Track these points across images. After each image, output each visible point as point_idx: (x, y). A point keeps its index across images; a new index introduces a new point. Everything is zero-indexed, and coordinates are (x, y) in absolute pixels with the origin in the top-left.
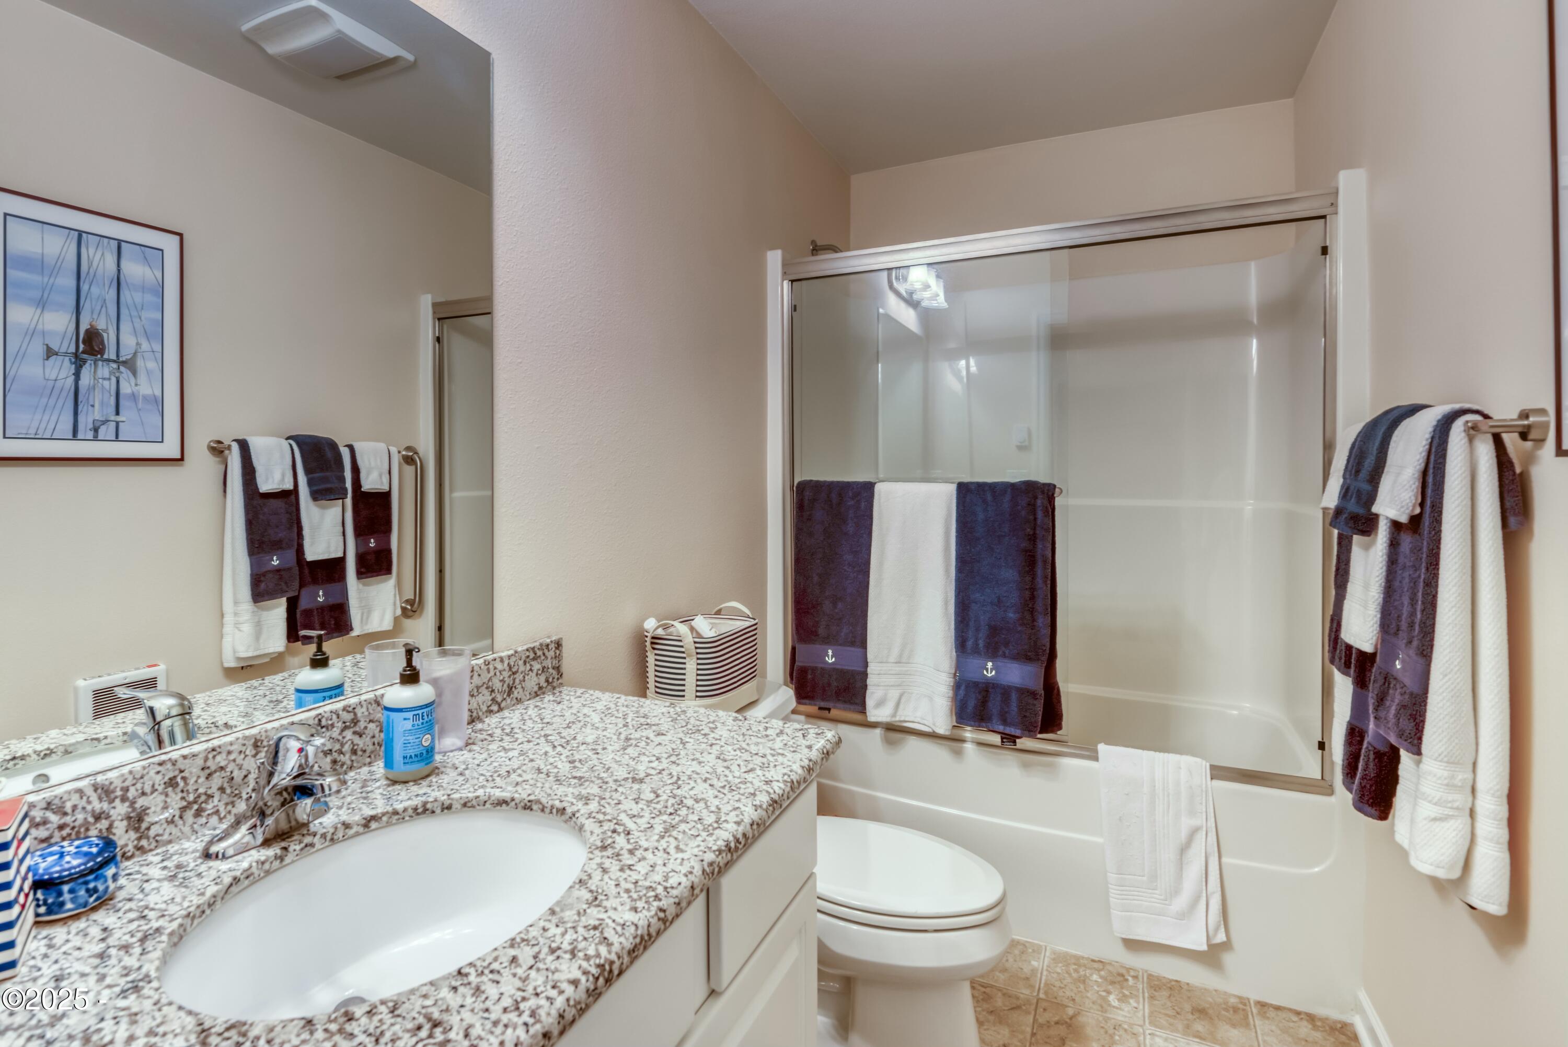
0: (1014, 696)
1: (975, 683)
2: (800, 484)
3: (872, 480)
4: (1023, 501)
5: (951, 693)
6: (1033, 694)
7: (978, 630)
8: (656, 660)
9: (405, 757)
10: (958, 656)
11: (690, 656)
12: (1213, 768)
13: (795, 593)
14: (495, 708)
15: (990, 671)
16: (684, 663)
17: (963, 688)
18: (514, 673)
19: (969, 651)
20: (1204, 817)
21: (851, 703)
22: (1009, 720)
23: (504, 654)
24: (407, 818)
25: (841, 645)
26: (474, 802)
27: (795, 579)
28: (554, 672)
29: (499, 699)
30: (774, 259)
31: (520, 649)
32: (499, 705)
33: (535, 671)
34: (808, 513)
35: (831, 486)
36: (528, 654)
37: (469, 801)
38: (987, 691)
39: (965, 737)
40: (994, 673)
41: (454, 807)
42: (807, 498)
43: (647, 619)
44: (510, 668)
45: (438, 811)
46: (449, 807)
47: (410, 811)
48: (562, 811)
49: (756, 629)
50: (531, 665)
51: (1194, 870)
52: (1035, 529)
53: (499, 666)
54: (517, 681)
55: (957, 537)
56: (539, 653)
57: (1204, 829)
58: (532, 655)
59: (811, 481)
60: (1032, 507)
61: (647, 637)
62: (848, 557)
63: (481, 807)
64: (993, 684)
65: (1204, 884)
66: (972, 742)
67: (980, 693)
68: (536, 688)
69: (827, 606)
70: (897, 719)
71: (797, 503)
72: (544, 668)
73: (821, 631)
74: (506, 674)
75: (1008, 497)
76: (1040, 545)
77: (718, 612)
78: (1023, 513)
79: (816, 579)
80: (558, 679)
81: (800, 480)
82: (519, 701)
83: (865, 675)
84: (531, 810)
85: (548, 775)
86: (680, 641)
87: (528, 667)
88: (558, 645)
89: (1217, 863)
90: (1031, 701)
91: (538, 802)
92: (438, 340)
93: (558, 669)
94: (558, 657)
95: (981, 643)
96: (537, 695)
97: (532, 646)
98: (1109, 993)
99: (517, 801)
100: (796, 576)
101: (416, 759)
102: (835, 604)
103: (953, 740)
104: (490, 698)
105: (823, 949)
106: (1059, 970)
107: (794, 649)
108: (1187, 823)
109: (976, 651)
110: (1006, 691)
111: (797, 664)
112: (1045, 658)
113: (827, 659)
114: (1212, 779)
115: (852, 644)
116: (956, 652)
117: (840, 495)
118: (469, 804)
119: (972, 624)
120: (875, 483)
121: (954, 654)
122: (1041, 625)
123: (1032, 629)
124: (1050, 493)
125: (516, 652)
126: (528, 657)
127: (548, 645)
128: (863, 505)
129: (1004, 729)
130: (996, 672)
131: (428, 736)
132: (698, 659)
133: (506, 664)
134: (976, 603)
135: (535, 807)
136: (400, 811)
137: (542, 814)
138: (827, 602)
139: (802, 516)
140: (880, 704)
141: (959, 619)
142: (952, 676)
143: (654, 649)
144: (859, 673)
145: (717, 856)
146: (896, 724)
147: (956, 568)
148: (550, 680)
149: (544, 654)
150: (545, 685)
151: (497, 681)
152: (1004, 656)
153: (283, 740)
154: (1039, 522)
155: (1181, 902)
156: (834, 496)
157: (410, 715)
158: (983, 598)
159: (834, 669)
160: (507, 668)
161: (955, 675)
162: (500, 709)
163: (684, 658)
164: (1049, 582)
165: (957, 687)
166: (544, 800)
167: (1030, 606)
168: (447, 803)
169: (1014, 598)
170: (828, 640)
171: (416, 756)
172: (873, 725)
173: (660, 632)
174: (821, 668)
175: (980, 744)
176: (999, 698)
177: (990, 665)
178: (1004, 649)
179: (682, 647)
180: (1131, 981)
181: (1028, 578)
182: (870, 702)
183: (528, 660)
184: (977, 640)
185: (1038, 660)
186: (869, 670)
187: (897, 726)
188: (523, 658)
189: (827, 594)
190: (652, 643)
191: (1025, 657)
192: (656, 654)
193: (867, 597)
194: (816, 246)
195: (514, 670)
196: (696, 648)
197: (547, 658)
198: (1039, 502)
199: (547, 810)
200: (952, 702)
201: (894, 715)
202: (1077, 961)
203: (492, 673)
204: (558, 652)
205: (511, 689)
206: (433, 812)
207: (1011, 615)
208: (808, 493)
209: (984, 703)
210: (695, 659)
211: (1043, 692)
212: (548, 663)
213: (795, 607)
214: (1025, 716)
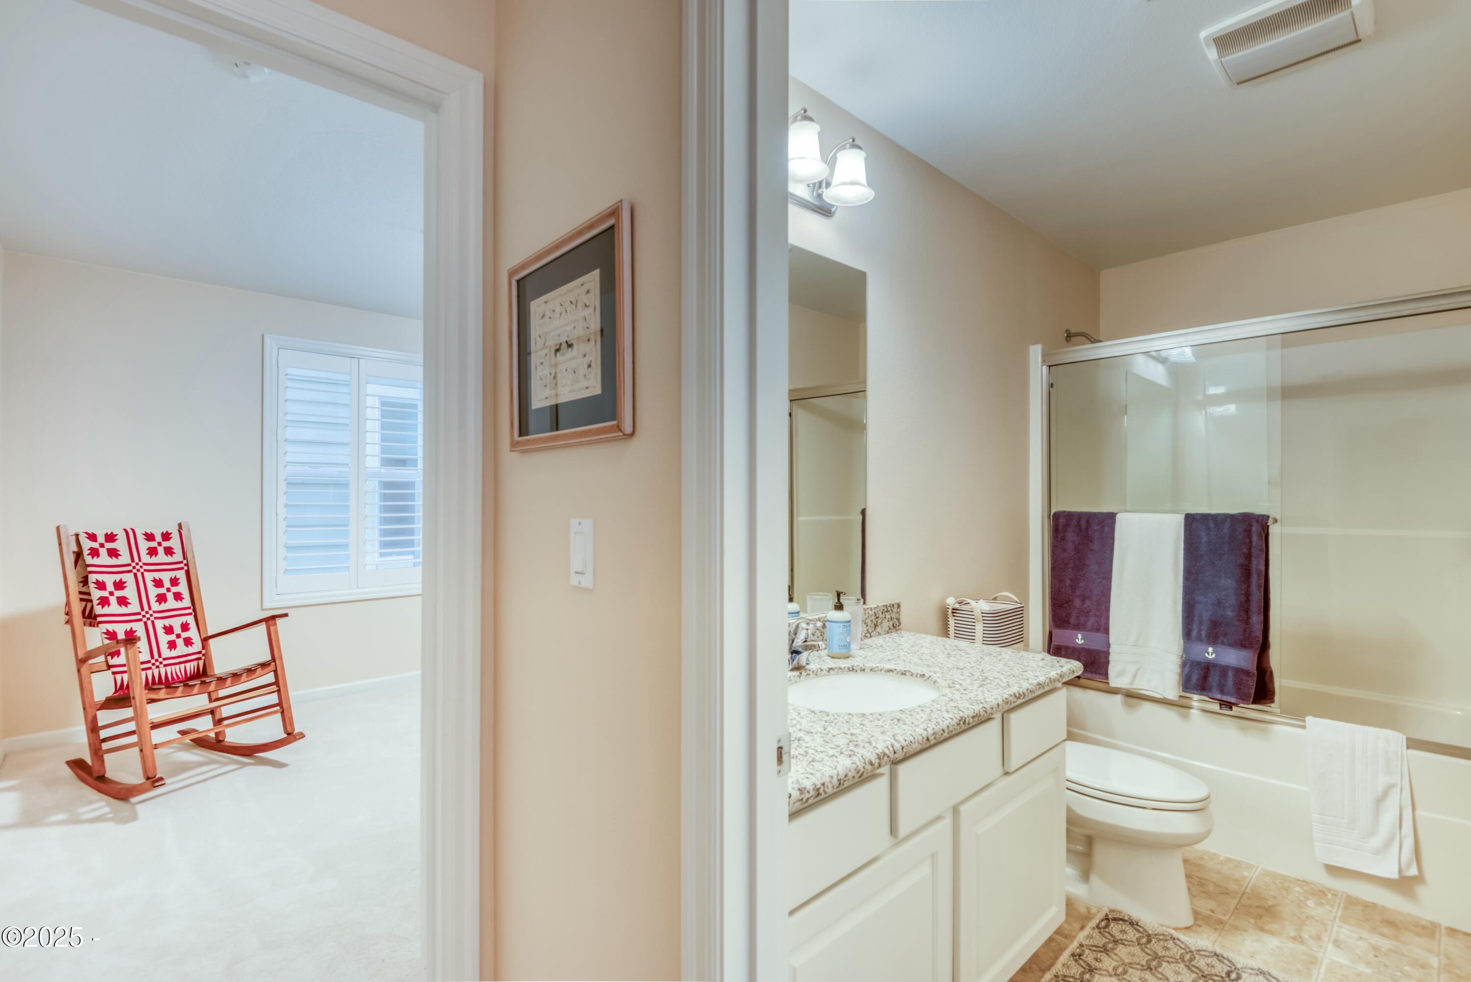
0: (1230, 674)
1: (1198, 662)
2: (1055, 514)
3: (1115, 511)
4: (1241, 528)
5: (1178, 670)
6: (1247, 673)
7: (1201, 623)
8: (955, 623)
9: (839, 646)
10: (1184, 643)
11: (978, 621)
12: (1409, 740)
13: (1052, 592)
14: (868, 635)
15: (1210, 654)
16: (975, 626)
17: (1188, 665)
18: (877, 618)
19: (1194, 639)
20: (1399, 776)
21: (1097, 674)
22: (1225, 691)
23: (873, 606)
24: (845, 672)
25: (1088, 631)
26: (876, 669)
27: (1052, 582)
28: (897, 621)
29: (870, 631)
30: (1036, 352)
31: (879, 605)
32: (870, 634)
33: (887, 619)
34: (1062, 535)
35: (1079, 516)
36: (884, 608)
37: (874, 668)
38: (1208, 669)
39: (1192, 705)
40: (1214, 655)
41: (866, 670)
42: (1061, 524)
43: (948, 598)
44: (875, 615)
45: (859, 671)
46: (864, 670)
47: (847, 669)
48: (923, 675)
49: (1022, 610)
50: (885, 615)
51: (1389, 816)
52: (1250, 549)
53: (870, 613)
54: (879, 622)
55: (1184, 554)
56: (889, 609)
57: (1399, 786)
58: (886, 610)
59: (1064, 512)
60: (1248, 533)
61: (948, 608)
62: (1095, 567)
63: (879, 672)
64: (1214, 664)
65: (1398, 828)
66: (1198, 709)
67: (1202, 670)
68: (887, 629)
69: (1077, 602)
70: (1134, 687)
71: (1053, 528)
72: (891, 618)
73: (1073, 620)
74: (873, 617)
75: (1228, 524)
76: (1254, 562)
77: (995, 599)
78: (1240, 537)
79: (1068, 582)
80: (899, 626)
81: (1056, 511)
82: (879, 634)
83: (1107, 653)
84: (906, 675)
85: (910, 662)
86: (972, 612)
87: (884, 616)
88: (899, 606)
89: (1411, 817)
90: (1245, 678)
91: (909, 671)
92: (790, 415)
93: (898, 619)
94: (898, 613)
95: (1203, 633)
96: (888, 633)
97: (886, 604)
98: (1308, 899)
99: (898, 670)
100: (1052, 579)
101: (844, 647)
102: (1083, 601)
103: (1180, 705)
104: (866, 629)
105: (1069, 811)
106: (1266, 880)
107: (1051, 633)
108: (1383, 781)
109: (1199, 639)
110: (1224, 670)
111: (1053, 643)
112: (1258, 647)
113: (1077, 640)
114: (1408, 748)
115: (1098, 630)
116: (1183, 639)
117: (1088, 522)
118: (873, 670)
119: (1196, 619)
120: (1117, 514)
121: (1182, 641)
122: (1255, 621)
123: (1247, 624)
124: (1264, 522)
125: (878, 606)
126: (884, 610)
127: (893, 605)
128: (1106, 529)
129: (1221, 697)
130: (1216, 656)
131: (849, 637)
132: (984, 623)
133: (873, 612)
134: (1200, 603)
135: (907, 674)
136: (842, 668)
137: (912, 677)
138: (1077, 600)
139: (1057, 537)
140: (1119, 675)
141: (1186, 615)
142: (1179, 657)
143: (954, 616)
144: (1103, 652)
145: (1010, 697)
146: (1132, 690)
147: (1183, 576)
148: (895, 625)
149: (892, 610)
150: (892, 627)
151: (869, 621)
152: (1223, 643)
153: (800, 624)
154: (1254, 544)
155: (1377, 841)
156: (1083, 523)
157: (841, 625)
158: (1205, 600)
159: (1083, 649)
160: (874, 614)
161: (1182, 656)
162: (871, 637)
163: (975, 622)
164: (1262, 589)
165: (1184, 665)
166: (912, 671)
167: (1245, 607)
168: (863, 668)
169: (1231, 600)
170: (1078, 627)
171: (844, 646)
172: (1115, 691)
173: (957, 606)
174: (1073, 647)
175: (1205, 711)
176: (1217, 675)
177: (1210, 649)
178: (1222, 638)
179: (973, 615)
180: (1330, 896)
181: (1244, 586)
182: (1112, 670)
183: (884, 612)
184: (1200, 631)
185: (1252, 647)
186: (1111, 650)
187: (1135, 693)
188: (881, 610)
189: (1077, 593)
190: (953, 612)
191: (1242, 644)
192: (955, 620)
193: (1110, 596)
194: (1070, 334)
195: (877, 616)
196: (983, 616)
197: (893, 612)
198: (1254, 529)
199: (915, 676)
200: (1180, 676)
201: (1132, 684)
202: (1284, 878)
203: (867, 616)
204: (898, 610)
205: (876, 626)
206: (857, 671)
207: (1229, 613)
208: (1061, 520)
209: (1205, 678)
210: (982, 624)
211: (1256, 672)
212: (894, 615)
213: (1052, 601)
214: (1239, 689)
